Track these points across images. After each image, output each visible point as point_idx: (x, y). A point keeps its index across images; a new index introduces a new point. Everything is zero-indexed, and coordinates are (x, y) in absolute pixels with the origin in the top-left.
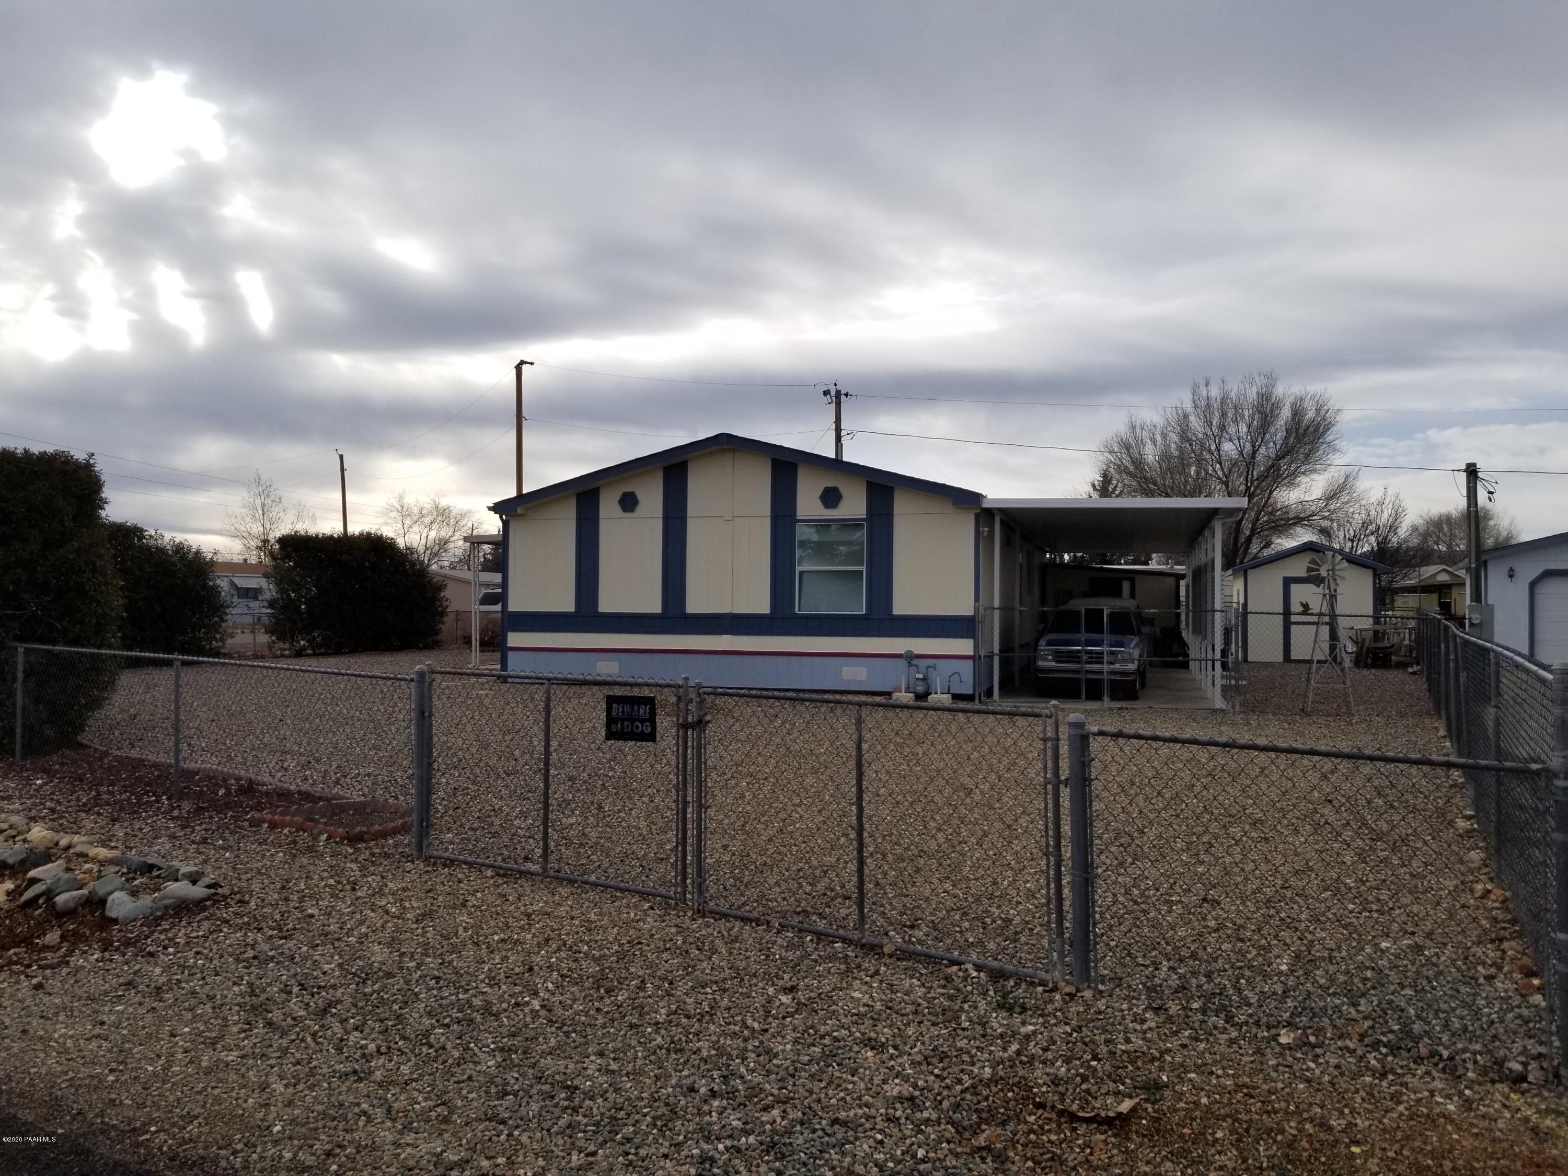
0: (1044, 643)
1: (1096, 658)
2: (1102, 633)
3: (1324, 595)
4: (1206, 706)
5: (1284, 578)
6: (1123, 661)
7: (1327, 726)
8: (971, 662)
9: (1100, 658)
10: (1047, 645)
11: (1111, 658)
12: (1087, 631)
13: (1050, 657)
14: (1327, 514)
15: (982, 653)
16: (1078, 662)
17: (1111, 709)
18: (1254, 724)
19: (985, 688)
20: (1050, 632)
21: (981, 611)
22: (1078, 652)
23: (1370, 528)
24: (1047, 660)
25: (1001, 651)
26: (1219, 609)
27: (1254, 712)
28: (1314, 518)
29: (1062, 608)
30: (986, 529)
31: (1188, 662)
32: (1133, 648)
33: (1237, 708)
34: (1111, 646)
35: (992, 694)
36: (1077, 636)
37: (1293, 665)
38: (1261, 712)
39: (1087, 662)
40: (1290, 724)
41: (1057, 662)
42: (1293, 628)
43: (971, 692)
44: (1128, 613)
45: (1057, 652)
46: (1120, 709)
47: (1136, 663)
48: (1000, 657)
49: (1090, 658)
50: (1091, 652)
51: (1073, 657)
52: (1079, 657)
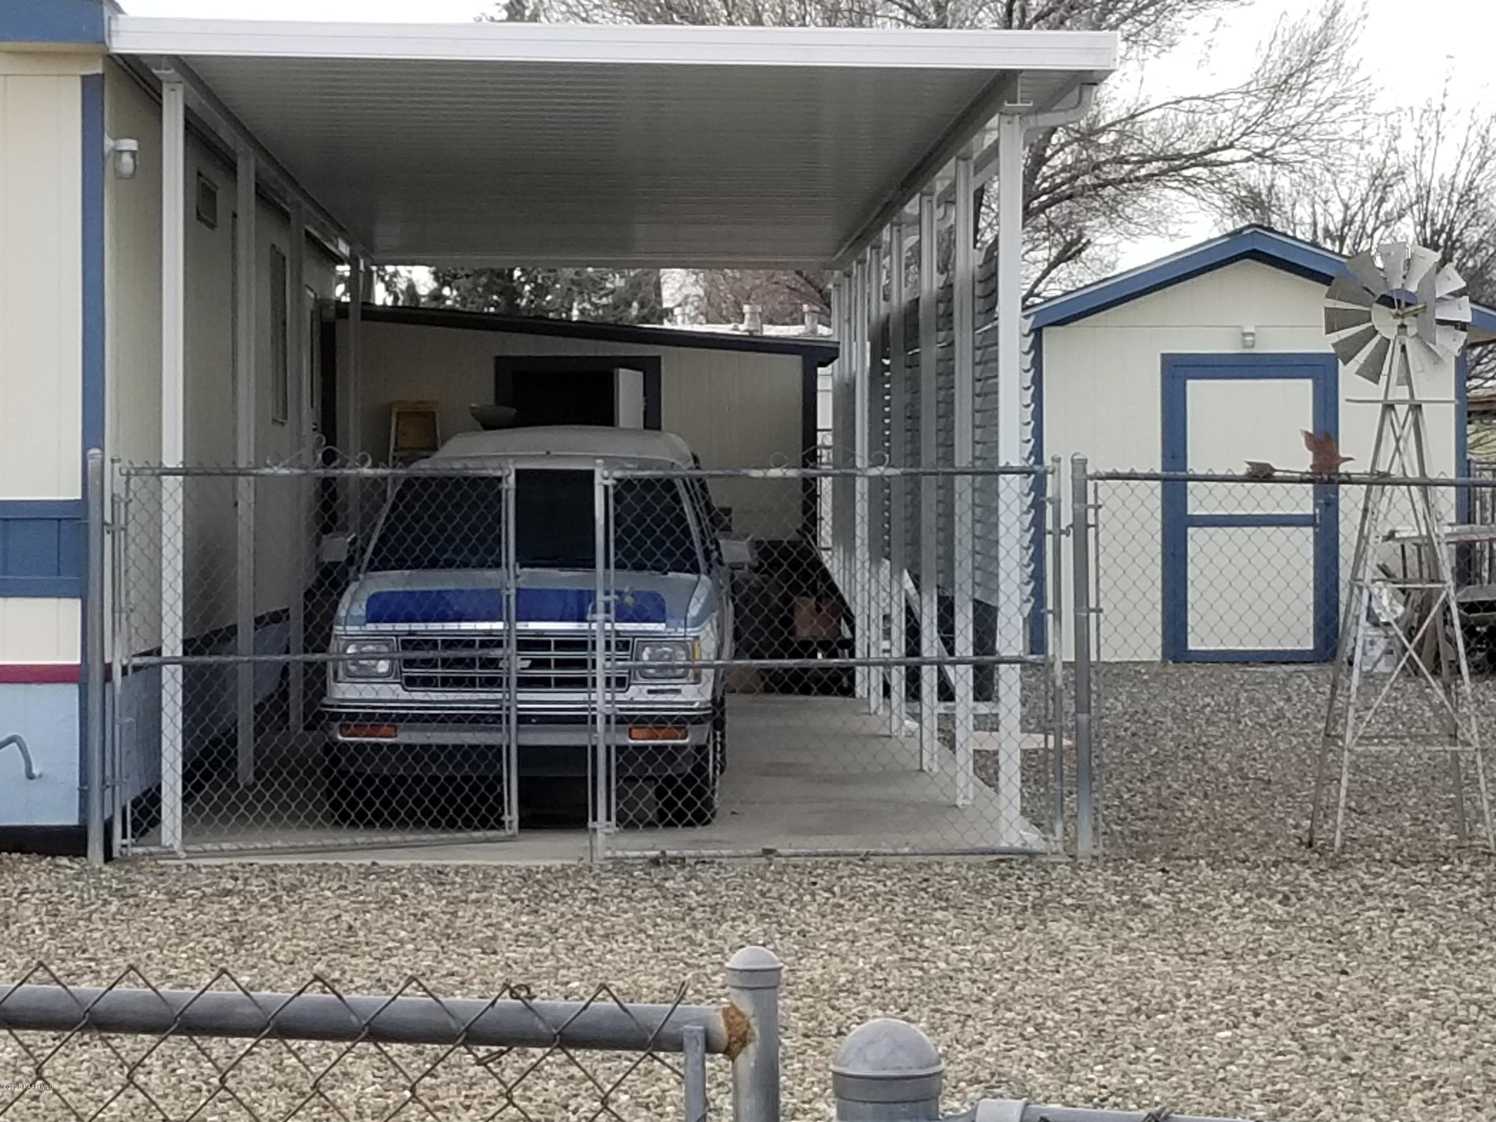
0: (360, 610)
1: (561, 664)
2: (590, 564)
3: (1389, 407)
4: (973, 840)
5: (1164, 357)
6: (666, 671)
7: (1422, 904)
8: (72, 691)
9: (582, 664)
10: (374, 618)
11: (620, 667)
12: (527, 558)
13: (383, 666)
14: (1268, 142)
15: (117, 658)
16: (492, 682)
17: (620, 865)
18: (1162, 903)
19: (127, 794)
20: (380, 564)
21: (113, 482)
22: (492, 641)
23: (1399, 190)
24: (370, 676)
25: (188, 645)
26: (1016, 463)
27: (1142, 856)
28: (1225, 156)
29: (424, 467)
30: (130, 144)
31: (850, 672)
32: (698, 622)
33: (1085, 845)
34: (622, 617)
35: (156, 822)
36: (487, 578)
37: (1198, 671)
38: (1167, 858)
39: (525, 683)
40: (1285, 900)
41: (410, 683)
42: (1196, 537)
43: (73, 820)
44: (669, 484)
45: (410, 643)
46: (655, 862)
47: (708, 674)
48: (188, 669)
49: (537, 664)
50: (537, 643)
51: (469, 663)
52: (493, 663)
